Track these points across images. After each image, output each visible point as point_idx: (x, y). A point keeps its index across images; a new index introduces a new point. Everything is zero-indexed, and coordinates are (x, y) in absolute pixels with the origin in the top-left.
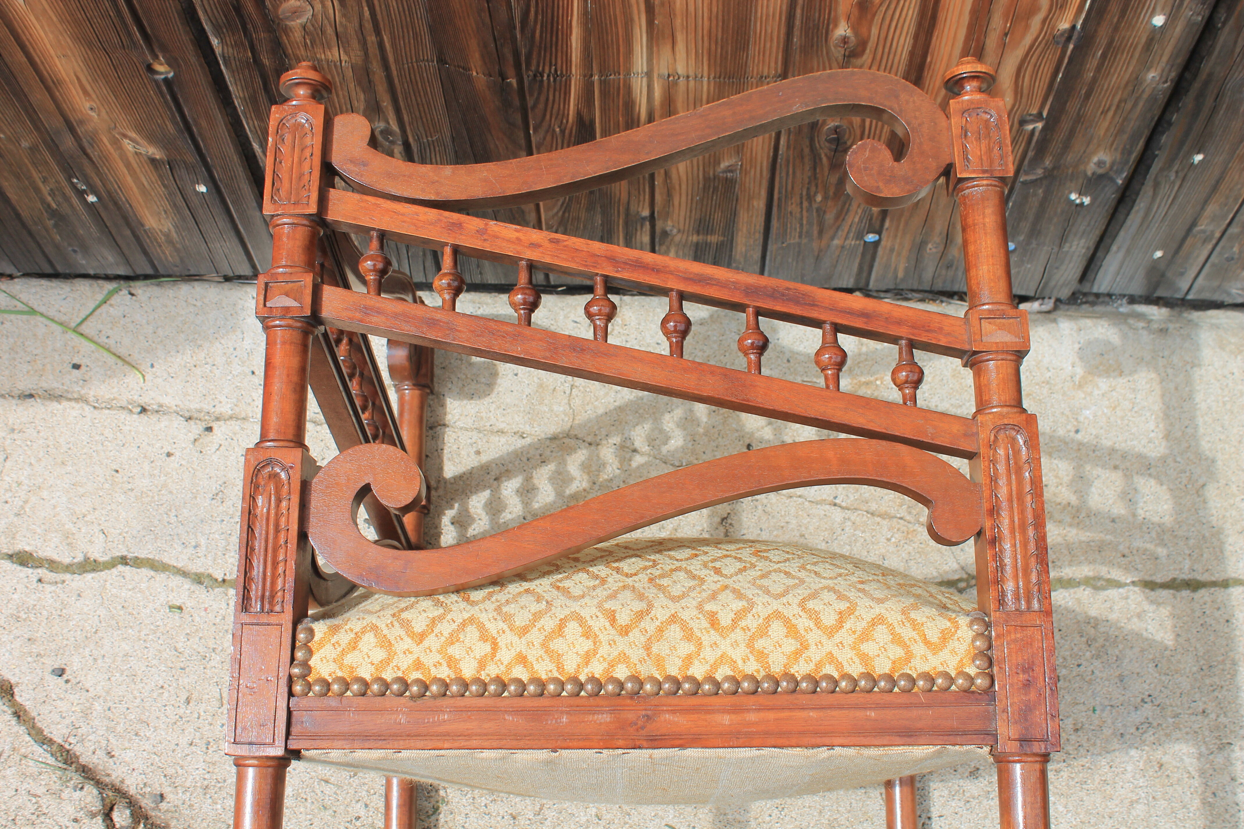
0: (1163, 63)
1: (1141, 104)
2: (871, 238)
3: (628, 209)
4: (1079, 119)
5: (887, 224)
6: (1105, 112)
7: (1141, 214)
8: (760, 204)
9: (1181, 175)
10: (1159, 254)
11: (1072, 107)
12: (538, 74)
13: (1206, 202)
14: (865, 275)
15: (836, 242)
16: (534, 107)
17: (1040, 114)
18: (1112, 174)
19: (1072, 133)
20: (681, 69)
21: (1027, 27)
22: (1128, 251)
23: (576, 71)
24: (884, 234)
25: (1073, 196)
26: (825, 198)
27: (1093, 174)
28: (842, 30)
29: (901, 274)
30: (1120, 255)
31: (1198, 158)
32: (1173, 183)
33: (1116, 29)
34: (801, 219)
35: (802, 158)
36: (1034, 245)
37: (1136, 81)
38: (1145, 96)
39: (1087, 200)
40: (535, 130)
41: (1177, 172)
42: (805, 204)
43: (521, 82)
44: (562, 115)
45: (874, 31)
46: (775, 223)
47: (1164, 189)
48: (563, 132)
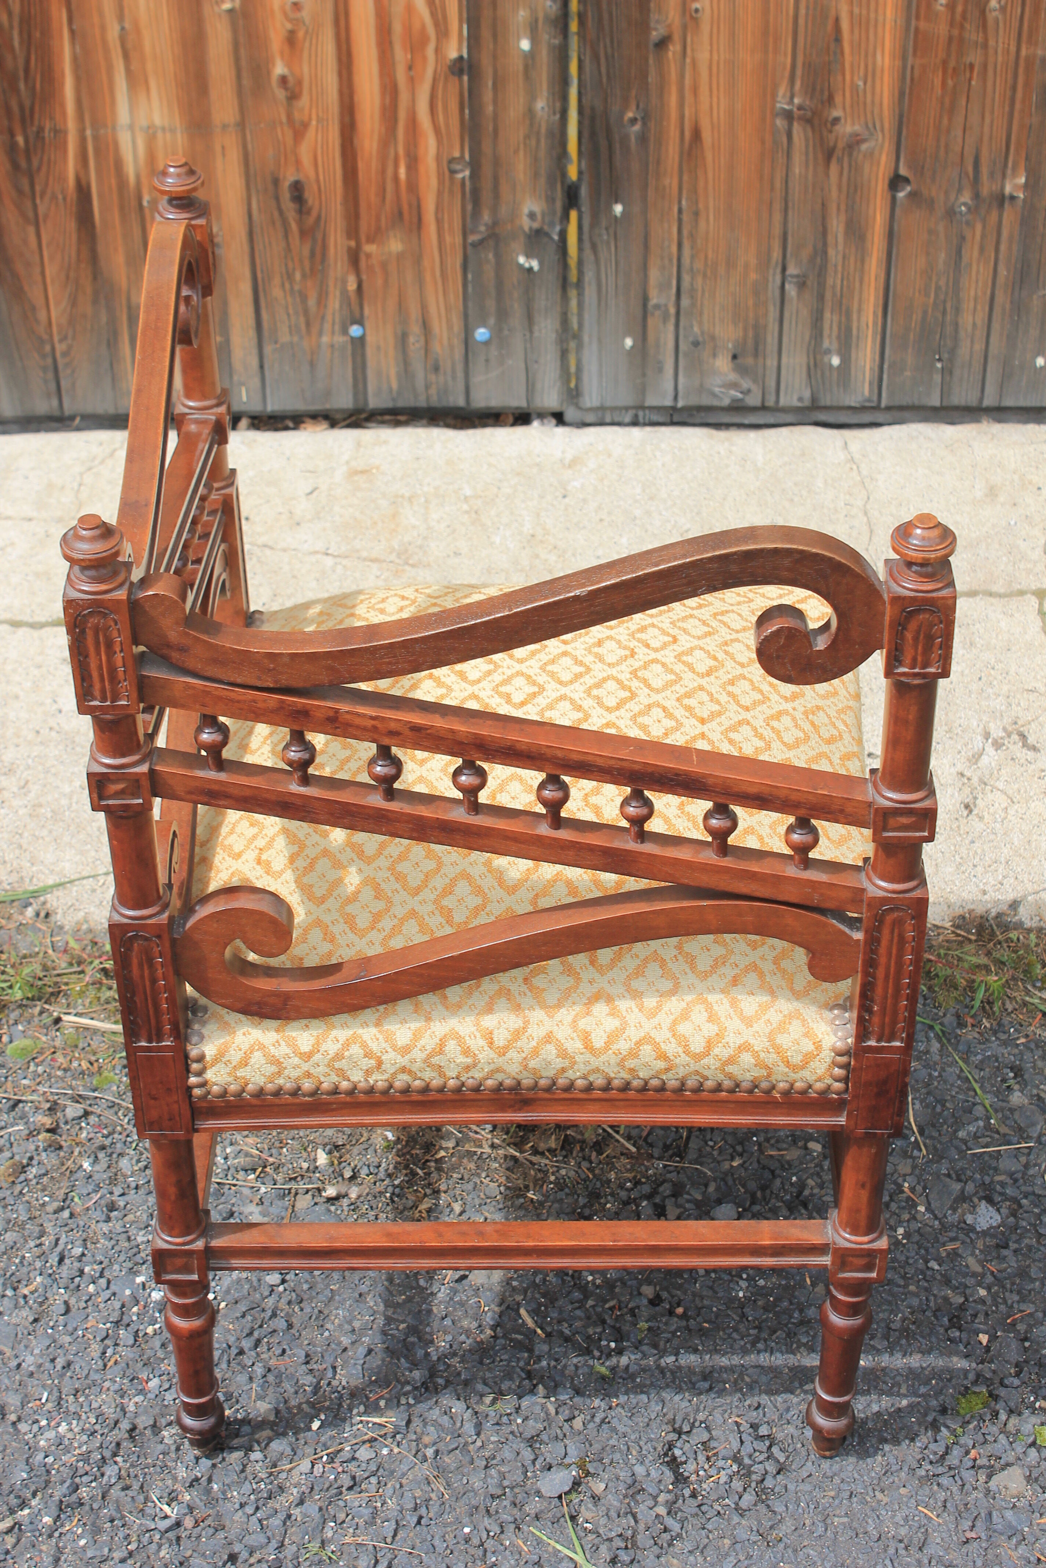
0: (545, 93)
1: (543, 141)
2: (355, 331)
3: (129, 299)
4: (497, 162)
5: (366, 312)
6: (516, 151)
7: (594, 287)
8: (246, 287)
9: (611, 231)
10: (629, 342)
11: (487, 147)
12: (41, 129)
13: (645, 267)
14: (361, 386)
15: (325, 339)
16: (39, 169)
17: (462, 157)
18: (546, 228)
19: (496, 179)
20: (158, 121)
21: (425, 59)
22: (600, 341)
23: (71, 125)
24: (367, 324)
25: (522, 260)
26: (304, 276)
27: (531, 229)
28: (279, 69)
29: (395, 385)
30: (595, 346)
31: (618, 209)
32: (608, 243)
33: (495, 57)
34: (287, 308)
35: (273, 223)
36: (506, 332)
37: (530, 112)
38: (543, 130)
39: (535, 264)
40: (42, 198)
41: (607, 229)
42: (287, 286)
43: (27, 141)
44: (63, 179)
45: (306, 69)
46: (265, 316)
47: (603, 254)
48: (65, 199)
